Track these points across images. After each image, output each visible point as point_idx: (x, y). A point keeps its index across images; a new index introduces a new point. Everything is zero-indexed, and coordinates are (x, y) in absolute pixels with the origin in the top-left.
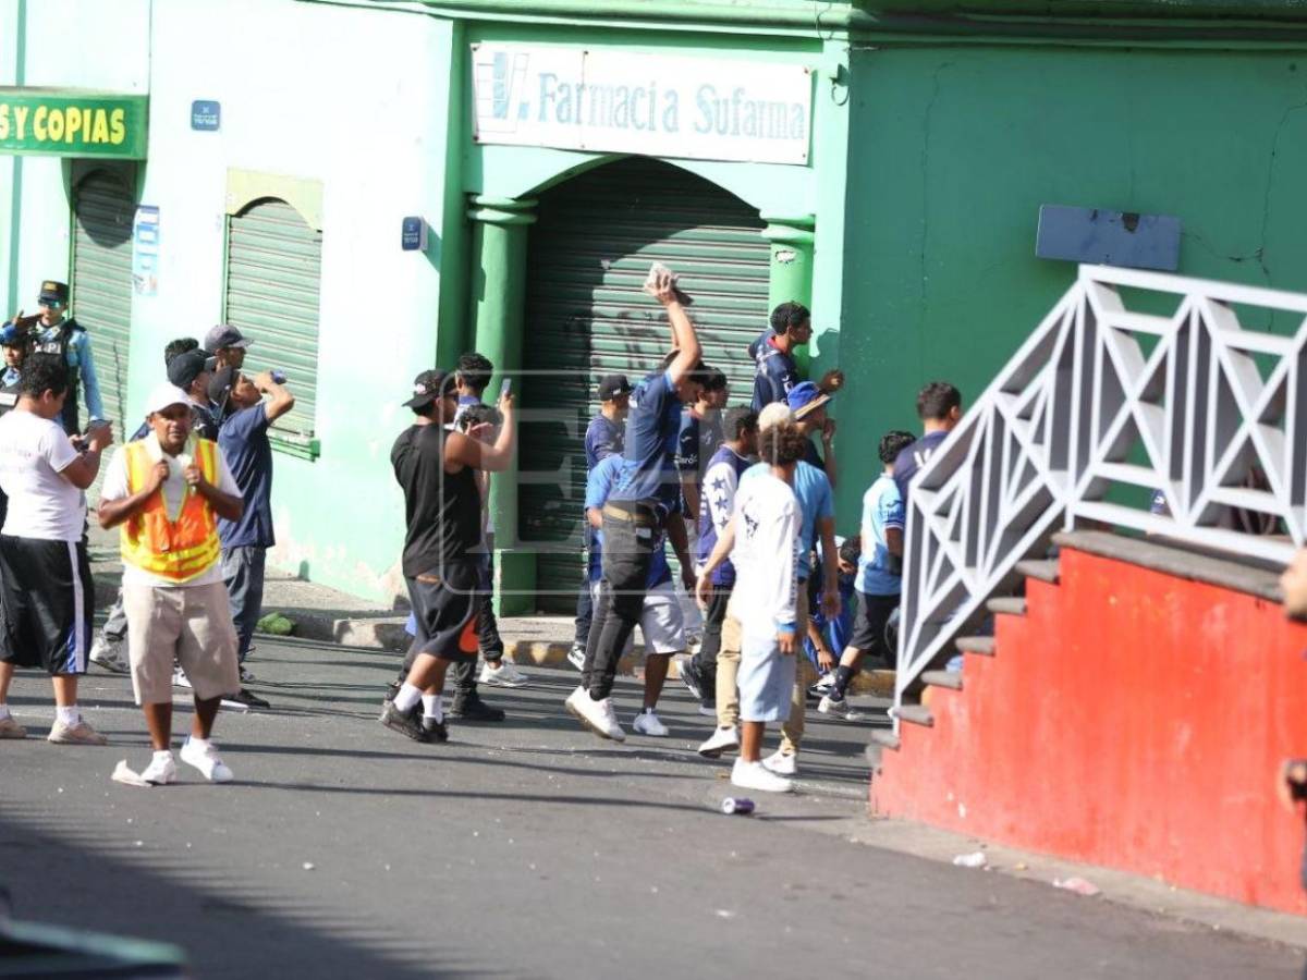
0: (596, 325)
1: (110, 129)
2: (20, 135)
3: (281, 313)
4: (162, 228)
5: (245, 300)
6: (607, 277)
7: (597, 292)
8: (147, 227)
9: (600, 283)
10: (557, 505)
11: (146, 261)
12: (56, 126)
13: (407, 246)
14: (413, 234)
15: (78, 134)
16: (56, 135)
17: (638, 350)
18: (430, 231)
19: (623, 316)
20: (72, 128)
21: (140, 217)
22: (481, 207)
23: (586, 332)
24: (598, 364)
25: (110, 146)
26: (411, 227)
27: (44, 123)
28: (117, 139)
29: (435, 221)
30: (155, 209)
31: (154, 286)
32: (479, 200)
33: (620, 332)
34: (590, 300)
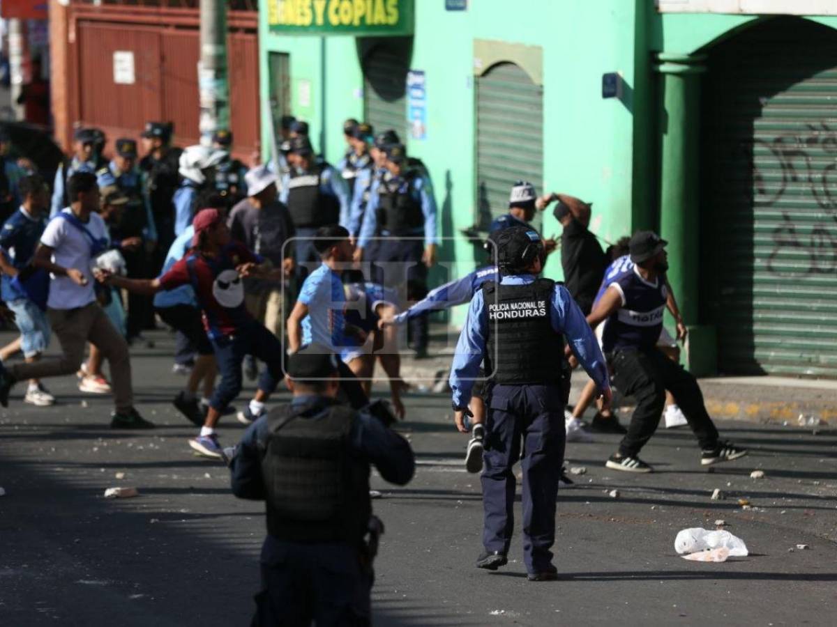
0: (758, 148)
1: (387, 14)
2: (320, 21)
3: (515, 149)
4: (428, 87)
5: (490, 140)
6: (765, 110)
7: (757, 123)
8: (417, 87)
9: (759, 115)
10: (731, 290)
11: (417, 113)
12: (346, 12)
13: (606, 95)
14: (611, 85)
15: (362, 19)
16: (346, 20)
17: (790, 167)
18: (624, 84)
19: (778, 141)
20: (358, 14)
21: (412, 79)
22: (662, 62)
23: (750, 155)
24: (760, 179)
25: (386, 27)
26: (609, 81)
27: (337, 11)
28: (392, 20)
29: (628, 75)
30: (420, 73)
31: (423, 131)
32: (662, 56)
33: (776, 153)
34: (751, 129)
